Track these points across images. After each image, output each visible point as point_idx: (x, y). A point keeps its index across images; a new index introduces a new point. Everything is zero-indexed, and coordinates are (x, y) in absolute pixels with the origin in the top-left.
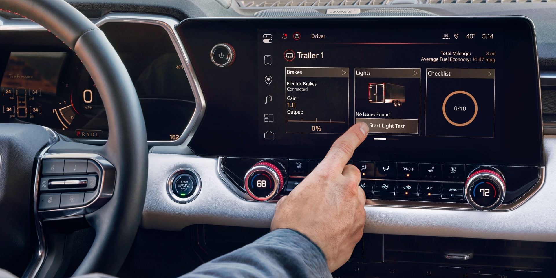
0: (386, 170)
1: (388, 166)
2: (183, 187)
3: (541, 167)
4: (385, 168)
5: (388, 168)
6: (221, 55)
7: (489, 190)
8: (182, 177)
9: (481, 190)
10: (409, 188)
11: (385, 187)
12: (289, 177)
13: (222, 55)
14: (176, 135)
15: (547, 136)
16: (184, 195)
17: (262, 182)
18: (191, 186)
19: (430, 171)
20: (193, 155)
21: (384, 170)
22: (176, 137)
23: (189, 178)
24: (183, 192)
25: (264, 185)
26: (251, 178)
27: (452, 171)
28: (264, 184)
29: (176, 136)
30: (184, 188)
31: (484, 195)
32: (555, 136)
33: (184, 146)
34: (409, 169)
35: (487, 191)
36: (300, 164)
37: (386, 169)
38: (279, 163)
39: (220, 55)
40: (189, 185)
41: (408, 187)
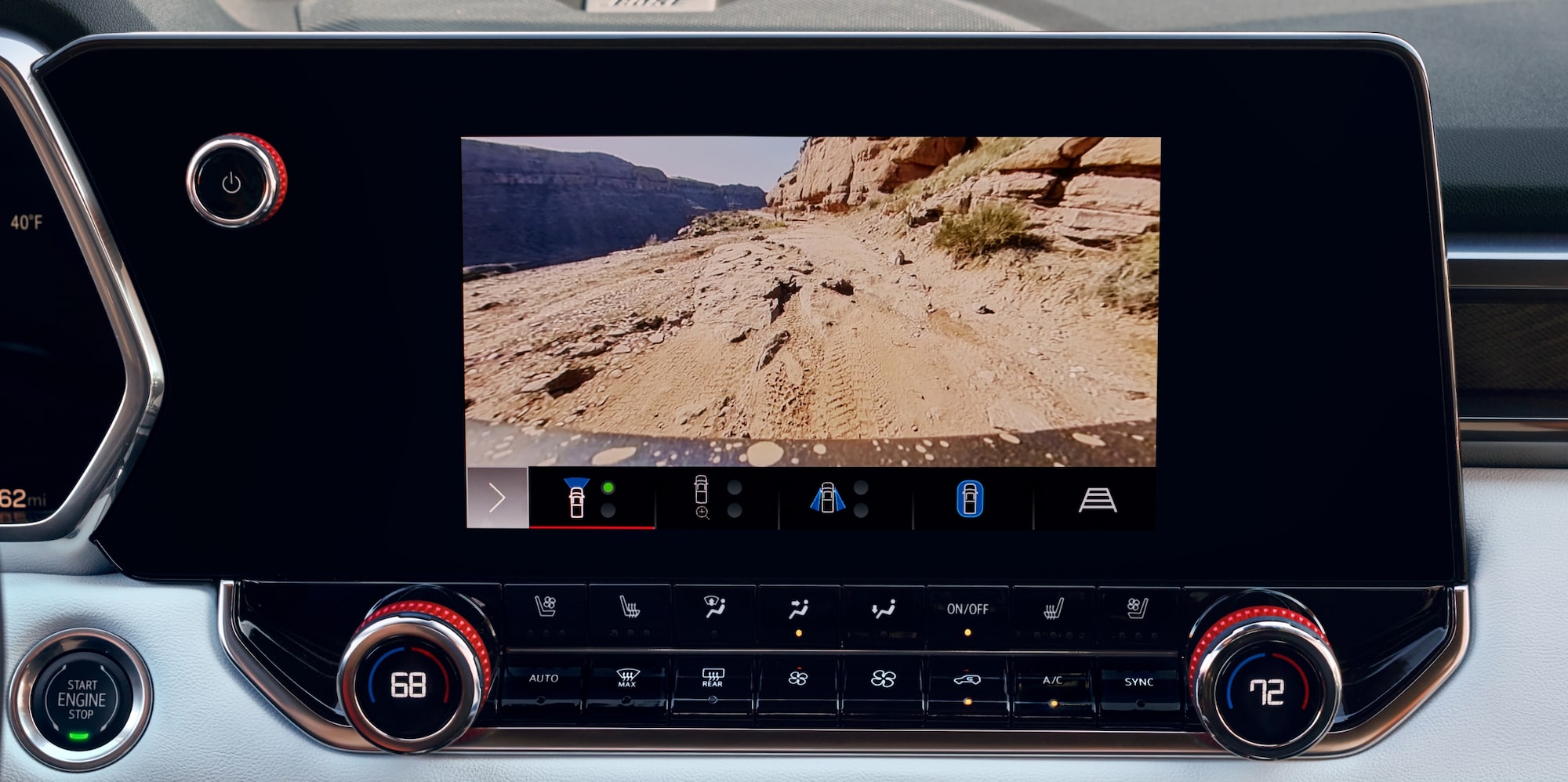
0: (883, 615)
1: (893, 601)
2: (76, 707)
3: (1456, 588)
4: (879, 609)
5: (892, 608)
6: (232, 185)
7: (1281, 682)
8: (69, 665)
9: (1253, 682)
10: (976, 680)
11: (883, 679)
12: (504, 652)
13: (234, 179)
14: (12, 491)
15: (1474, 470)
16: (85, 736)
17: (411, 680)
18: (108, 700)
19: (1051, 613)
20: (110, 577)
21: (878, 617)
22: (13, 498)
23: (102, 668)
24: (79, 726)
25: (417, 690)
26: (365, 660)
27: (1132, 611)
28: (417, 685)
29: (15, 493)
30: (82, 708)
31: (1264, 704)
33: (79, 543)
34: (973, 607)
35: (1277, 687)
36: (550, 602)
37: (882, 612)
38: (461, 595)
39: (228, 181)
40: (103, 698)
41: (970, 679)
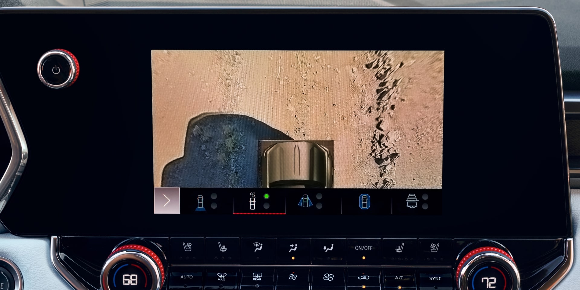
0: (328, 250)
1: (332, 245)
3: (568, 239)
4: (327, 248)
5: (332, 248)
6: (56, 70)
7: (495, 278)
9: (483, 279)
10: (367, 278)
11: (329, 277)
12: (170, 266)
13: (57, 68)
15: (576, 190)
17: (131, 277)
18: (5, 286)
19: (399, 250)
20: (5, 235)
21: (326, 251)
23: (2, 273)
25: (134, 282)
26: (113, 269)
27: (433, 249)
28: (134, 280)
31: (487, 287)
32: (579, 190)
34: (366, 247)
35: (493, 280)
36: (189, 245)
37: (328, 249)
38: (152, 242)
39: (55, 69)
40: (2, 285)
41: (365, 277)
